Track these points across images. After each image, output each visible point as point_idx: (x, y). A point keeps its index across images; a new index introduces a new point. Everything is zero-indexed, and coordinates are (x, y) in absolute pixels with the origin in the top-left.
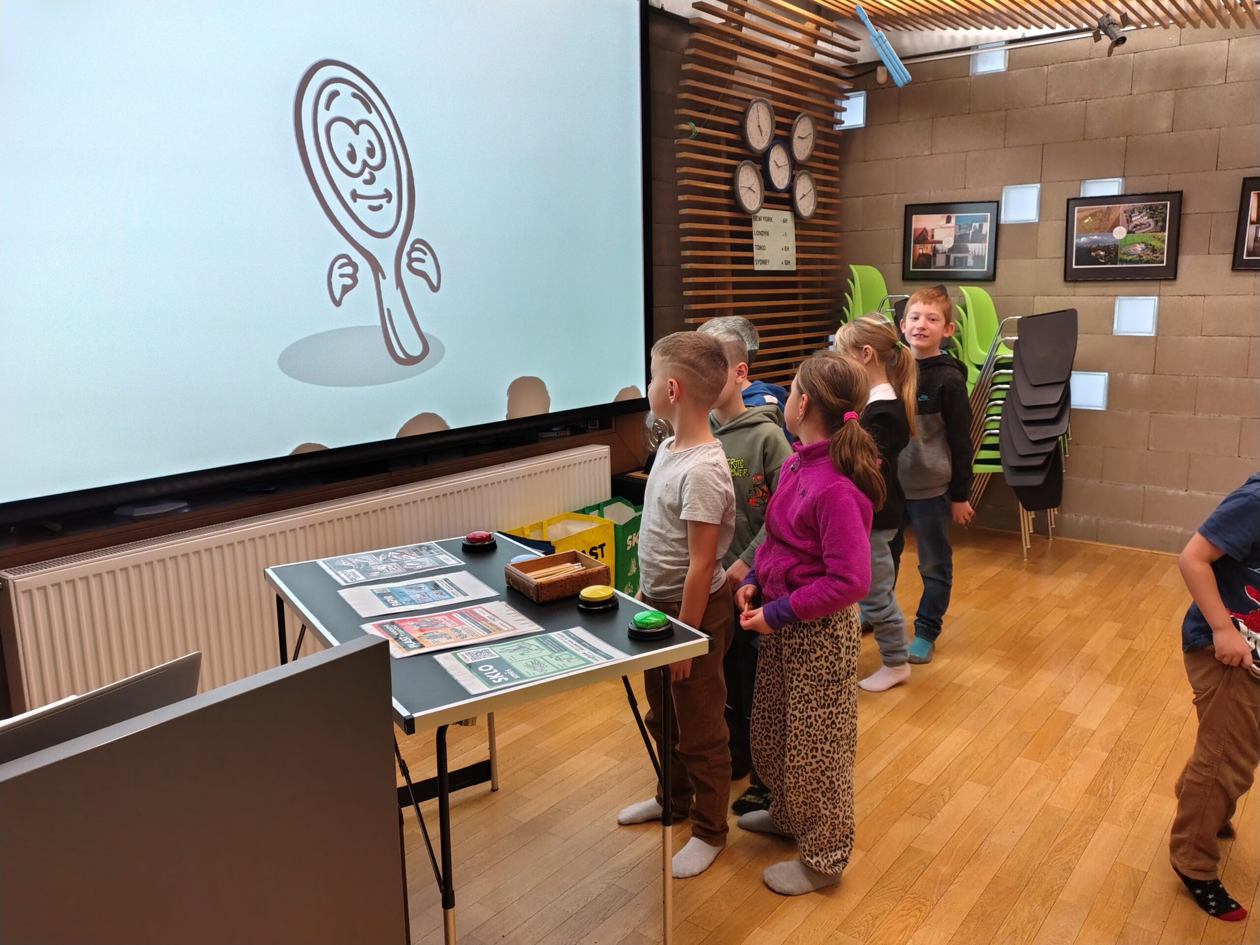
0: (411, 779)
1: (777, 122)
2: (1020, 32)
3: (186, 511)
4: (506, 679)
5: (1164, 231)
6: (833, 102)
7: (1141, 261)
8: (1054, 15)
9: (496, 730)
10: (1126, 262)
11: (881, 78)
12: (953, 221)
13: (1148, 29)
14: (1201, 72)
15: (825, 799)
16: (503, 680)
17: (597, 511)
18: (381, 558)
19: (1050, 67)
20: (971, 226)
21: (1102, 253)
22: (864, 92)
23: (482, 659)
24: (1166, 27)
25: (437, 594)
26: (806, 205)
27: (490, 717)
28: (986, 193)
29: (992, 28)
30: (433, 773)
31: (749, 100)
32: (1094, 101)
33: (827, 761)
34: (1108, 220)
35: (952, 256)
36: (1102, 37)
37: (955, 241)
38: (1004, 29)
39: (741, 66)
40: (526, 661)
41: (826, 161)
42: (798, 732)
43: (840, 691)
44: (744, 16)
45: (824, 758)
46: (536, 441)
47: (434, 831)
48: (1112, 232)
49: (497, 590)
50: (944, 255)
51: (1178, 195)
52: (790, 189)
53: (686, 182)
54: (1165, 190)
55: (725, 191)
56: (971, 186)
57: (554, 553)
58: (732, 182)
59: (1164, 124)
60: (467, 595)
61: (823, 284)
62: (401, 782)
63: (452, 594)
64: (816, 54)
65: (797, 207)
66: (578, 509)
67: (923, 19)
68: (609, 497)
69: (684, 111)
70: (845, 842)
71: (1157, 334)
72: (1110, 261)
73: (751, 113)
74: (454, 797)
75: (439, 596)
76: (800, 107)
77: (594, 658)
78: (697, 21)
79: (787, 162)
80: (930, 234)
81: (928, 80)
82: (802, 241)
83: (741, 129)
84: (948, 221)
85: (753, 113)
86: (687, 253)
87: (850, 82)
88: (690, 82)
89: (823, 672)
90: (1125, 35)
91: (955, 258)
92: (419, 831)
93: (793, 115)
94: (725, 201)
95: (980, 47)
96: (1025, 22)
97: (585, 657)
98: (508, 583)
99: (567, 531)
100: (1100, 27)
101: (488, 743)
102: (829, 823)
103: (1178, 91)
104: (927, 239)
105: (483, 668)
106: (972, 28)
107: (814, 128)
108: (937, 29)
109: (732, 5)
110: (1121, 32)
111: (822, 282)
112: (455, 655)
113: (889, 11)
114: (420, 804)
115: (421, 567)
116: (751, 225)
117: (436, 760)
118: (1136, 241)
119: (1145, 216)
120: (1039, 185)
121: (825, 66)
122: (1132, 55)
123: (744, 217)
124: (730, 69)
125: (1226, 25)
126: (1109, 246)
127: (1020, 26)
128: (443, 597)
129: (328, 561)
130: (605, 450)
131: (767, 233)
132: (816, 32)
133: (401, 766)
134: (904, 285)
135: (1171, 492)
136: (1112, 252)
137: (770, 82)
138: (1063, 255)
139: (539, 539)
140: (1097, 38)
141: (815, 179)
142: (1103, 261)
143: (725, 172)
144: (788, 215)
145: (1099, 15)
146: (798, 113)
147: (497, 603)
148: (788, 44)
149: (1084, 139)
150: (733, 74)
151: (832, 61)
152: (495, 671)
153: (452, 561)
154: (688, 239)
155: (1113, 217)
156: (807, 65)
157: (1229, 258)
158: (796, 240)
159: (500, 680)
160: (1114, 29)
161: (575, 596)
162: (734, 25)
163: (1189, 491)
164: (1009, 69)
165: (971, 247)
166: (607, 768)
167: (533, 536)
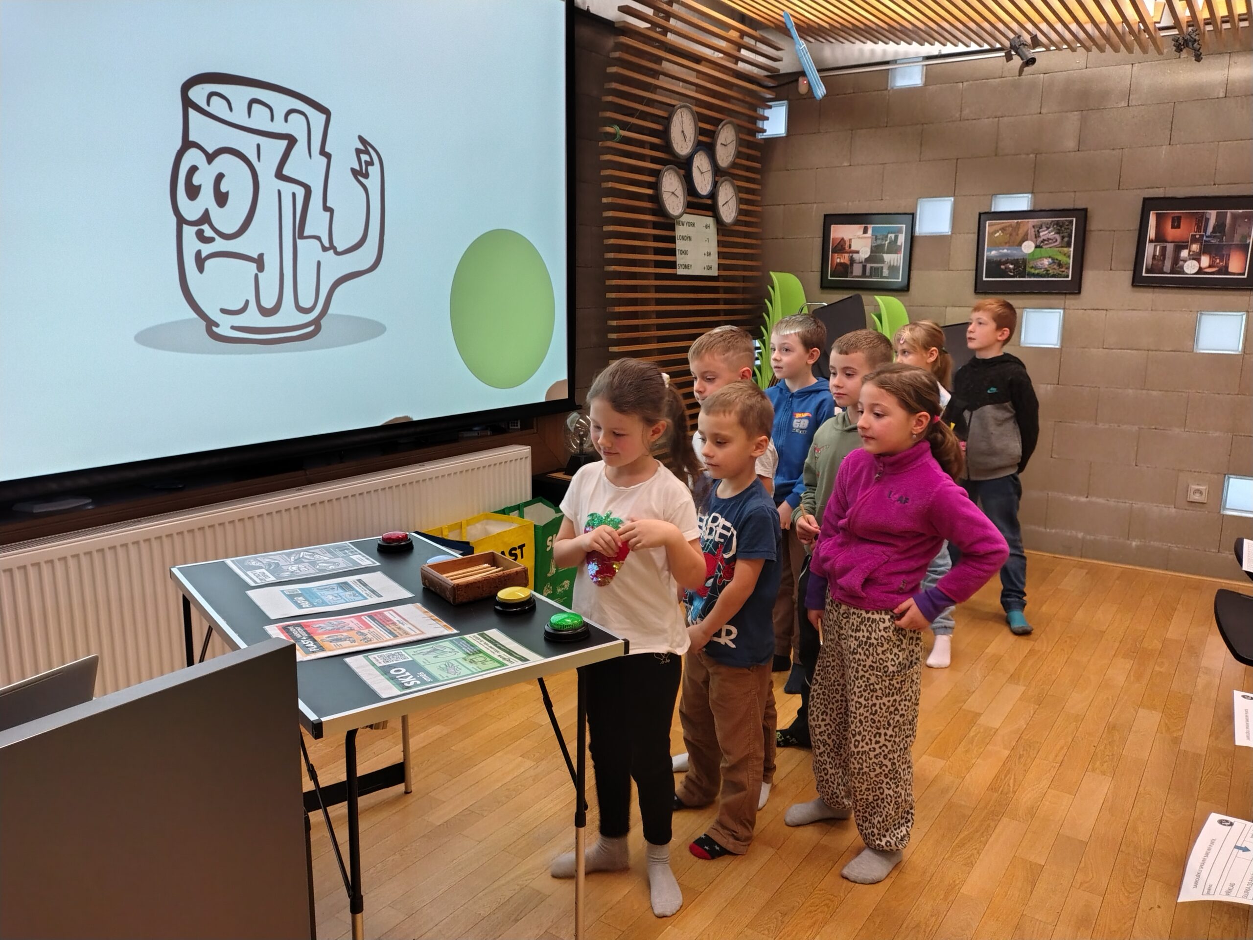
0: (320, 783)
1: (700, 128)
2: (936, 49)
3: (90, 507)
4: (418, 682)
5: (1069, 245)
6: (755, 111)
7: (1048, 275)
8: (969, 34)
9: (410, 732)
10: (1034, 275)
11: (803, 88)
12: (870, 231)
13: (1057, 51)
14: (1105, 95)
15: (888, 780)
16: (415, 683)
17: (517, 512)
18: (292, 559)
19: (965, 84)
20: (887, 237)
21: (1011, 266)
22: (785, 102)
23: (395, 662)
24: (1073, 50)
25: (350, 595)
26: (728, 211)
27: (404, 719)
28: (902, 205)
29: (910, 44)
30: (343, 777)
31: (674, 106)
32: (1006, 118)
33: (889, 744)
34: (1017, 235)
35: (869, 266)
36: (1014, 57)
37: (872, 252)
38: (922, 45)
39: (665, 71)
40: (439, 664)
41: (748, 169)
42: (862, 718)
43: (904, 681)
44: (669, 21)
45: (887, 743)
46: (455, 440)
47: (343, 835)
48: (1021, 246)
49: (412, 592)
50: (861, 265)
51: (1083, 213)
52: (713, 195)
53: (610, 185)
54: (1071, 207)
55: (648, 195)
56: (888, 198)
57: (473, 553)
58: (656, 186)
59: (1071, 144)
60: (381, 596)
61: (745, 290)
62: (308, 786)
63: (366, 595)
64: (739, 62)
65: (719, 213)
66: (498, 509)
67: (843, 31)
68: (529, 497)
69: (608, 114)
70: (906, 818)
71: (1062, 346)
72: (1019, 274)
73: (675, 118)
74: (363, 801)
75: (352, 597)
76: (722, 114)
77: (509, 660)
78: (622, 25)
79: (710, 168)
80: (847, 244)
81: (849, 92)
82: (724, 246)
83: (665, 135)
84: (865, 231)
85: (678, 118)
86: (611, 255)
87: (773, 91)
88: (614, 85)
89: (889, 664)
90: (1035, 56)
91: (871, 268)
92: (328, 835)
93: (717, 122)
94: (648, 205)
95: (898, 62)
96: (942, 39)
97: (501, 659)
98: (424, 584)
99: (486, 532)
100: (1013, 47)
101: (402, 745)
102: (893, 802)
103: (1084, 112)
104: (845, 248)
105: (395, 671)
106: (891, 42)
107: (737, 135)
108: (857, 42)
109: (657, 10)
110: (1031, 53)
111: (744, 288)
112: (367, 658)
113: (811, 23)
114: (329, 809)
115: (334, 567)
116: (674, 230)
117: (345, 764)
118: (1043, 255)
119: (1052, 231)
120: (952, 199)
121: (747, 75)
122: (1042, 75)
123: (666, 221)
124: (655, 74)
125: (1130, 50)
126: (1018, 259)
127: (937, 43)
128: (356, 598)
129: (237, 560)
130: (526, 450)
131: (690, 238)
132: (739, 40)
133: (309, 770)
134: (822, 293)
135: (1072, 498)
136: (1021, 266)
137: (694, 88)
138: (974, 267)
139: (458, 539)
140: (1009, 57)
141: (738, 186)
142: (1012, 274)
143: (649, 176)
144: (710, 221)
145: (1012, 36)
146: (721, 120)
147: (410, 606)
148: (713, 51)
149: (996, 155)
150: (658, 79)
151: (755, 70)
152: (408, 674)
153: (366, 561)
154: (612, 241)
155: (1021, 232)
156: (731, 73)
157: (1129, 275)
158: (718, 246)
159: (412, 684)
160: (1024, 50)
161: (492, 598)
162: (660, 30)
163: (1089, 497)
164: (926, 84)
165: (887, 257)
166: (522, 770)
167: (452, 536)
